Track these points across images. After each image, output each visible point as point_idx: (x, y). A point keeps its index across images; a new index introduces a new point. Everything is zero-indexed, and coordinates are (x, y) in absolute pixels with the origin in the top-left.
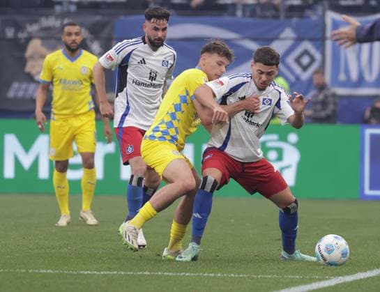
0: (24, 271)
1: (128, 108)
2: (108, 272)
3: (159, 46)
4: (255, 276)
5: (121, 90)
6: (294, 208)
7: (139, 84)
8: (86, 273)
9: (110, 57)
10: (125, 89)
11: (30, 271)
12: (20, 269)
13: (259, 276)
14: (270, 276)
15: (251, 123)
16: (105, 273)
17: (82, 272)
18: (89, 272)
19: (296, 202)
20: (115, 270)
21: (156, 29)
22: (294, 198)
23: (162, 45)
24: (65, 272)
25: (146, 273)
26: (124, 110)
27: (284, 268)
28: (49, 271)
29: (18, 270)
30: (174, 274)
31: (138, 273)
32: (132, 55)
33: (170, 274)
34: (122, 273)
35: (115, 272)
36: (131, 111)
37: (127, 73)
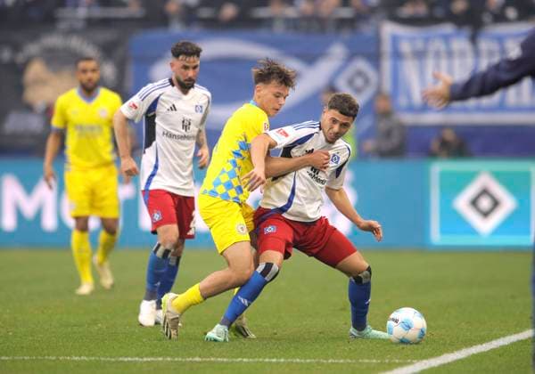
0: (54, 358)
1: (156, 167)
2: (152, 359)
3: (189, 88)
4: (325, 361)
5: (148, 144)
6: (366, 277)
7: (171, 136)
8: (126, 359)
9: (134, 105)
10: (154, 143)
11: (61, 358)
12: (49, 356)
13: (330, 361)
14: (342, 361)
15: (318, 180)
16: (149, 359)
17: (121, 359)
18: (129, 359)
19: (369, 269)
20: (160, 356)
21: (186, 68)
22: (367, 265)
23: (193, 86)
24: (102, 359)
25: (197, 359)
26: (151, 170)
27: (356, 350)
28: (82, 358)
29: (46, 357)
30: (230, 360)
31: (188, 359)
32: (160, 101)
33: (225, 360)
34: (169, 359)
35: (160, 359)
36: (159, 171)
37: (155, 123)
